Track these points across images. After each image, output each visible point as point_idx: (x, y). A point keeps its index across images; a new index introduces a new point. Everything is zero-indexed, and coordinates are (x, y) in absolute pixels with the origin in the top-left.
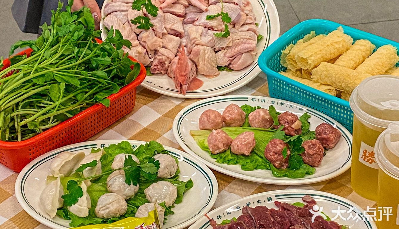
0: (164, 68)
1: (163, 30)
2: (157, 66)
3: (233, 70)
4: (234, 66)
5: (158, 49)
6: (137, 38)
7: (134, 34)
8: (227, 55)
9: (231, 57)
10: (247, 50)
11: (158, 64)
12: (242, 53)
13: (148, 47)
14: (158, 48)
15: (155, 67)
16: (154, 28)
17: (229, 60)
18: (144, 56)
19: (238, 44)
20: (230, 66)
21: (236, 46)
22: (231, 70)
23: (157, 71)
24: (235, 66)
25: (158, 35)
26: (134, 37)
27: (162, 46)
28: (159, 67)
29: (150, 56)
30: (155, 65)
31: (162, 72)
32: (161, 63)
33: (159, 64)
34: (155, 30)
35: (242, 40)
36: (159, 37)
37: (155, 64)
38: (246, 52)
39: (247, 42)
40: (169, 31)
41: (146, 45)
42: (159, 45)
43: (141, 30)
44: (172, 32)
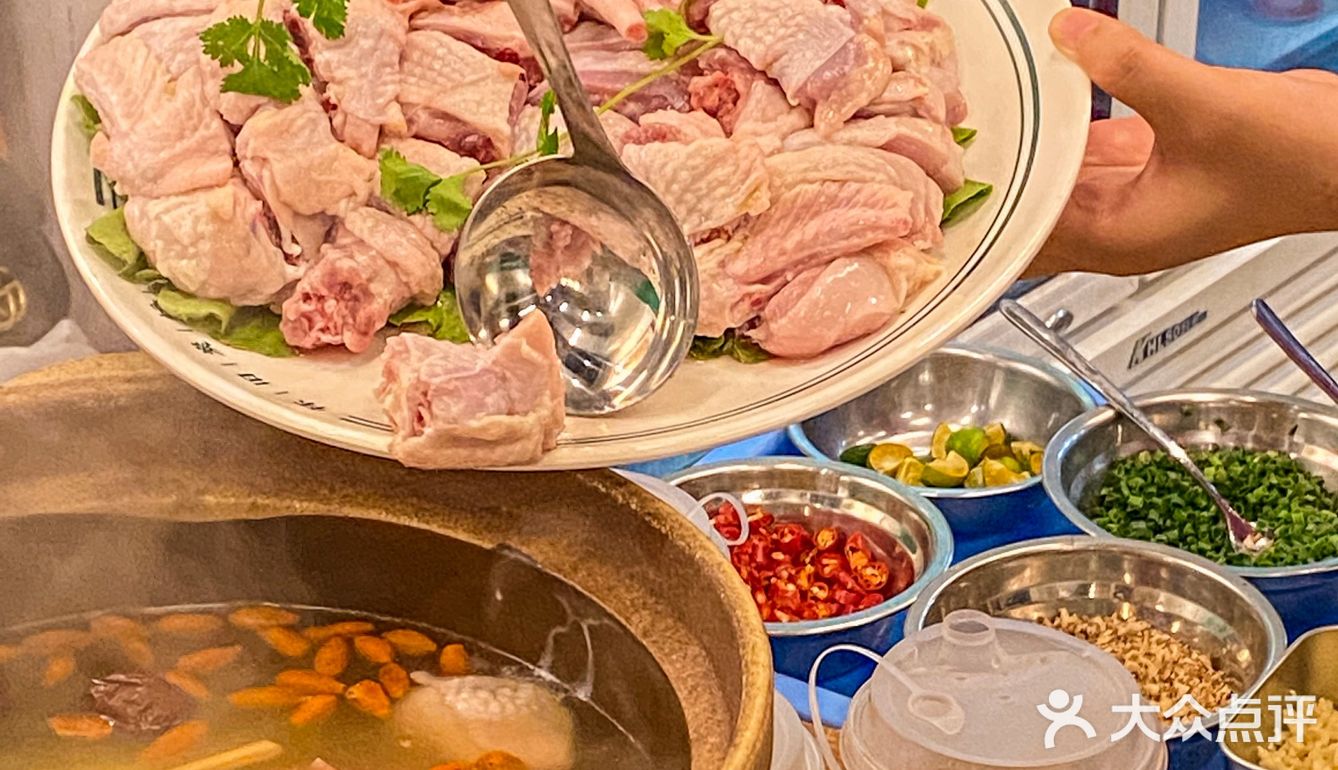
0: (362, 315)
1: (382, 110)
2: (321, 298)
3: (770, 356)
4: (773, 326)
5: (341, 208)
6: (226, 146)
7: (216, 124)
8: (739, 267)
9: (765, 281)
10: (855, 241)
11: (324, 292)
12: (827, 258)
13: (278, 193)
14: (343, 204)
15: (306, 307)
16: (331, 93)
17: (750, 295)
18: (245, 239)
19: (806, 207)
20: (755, 334)
21: (797, 218)
22: (759, 354)
23: (314, 334)
24: (779, 331)
25: (348, 131)
26: (214, 137)
27: (363, 195)
28: (331, 305)
29: (295, 250)
30: (307, 297)
31: (349, 338)
32: (346, 286)
33: (330, 287)
34: (335, 107)
35: (834, 187)
36: (357, 149)
37: (308, 289)
38: (849, 254)
39: (861, 198)
40: (423, 117)
41: (266, 174)
42: (345, 189)
43: (255, 100)
44: (441, 129)
